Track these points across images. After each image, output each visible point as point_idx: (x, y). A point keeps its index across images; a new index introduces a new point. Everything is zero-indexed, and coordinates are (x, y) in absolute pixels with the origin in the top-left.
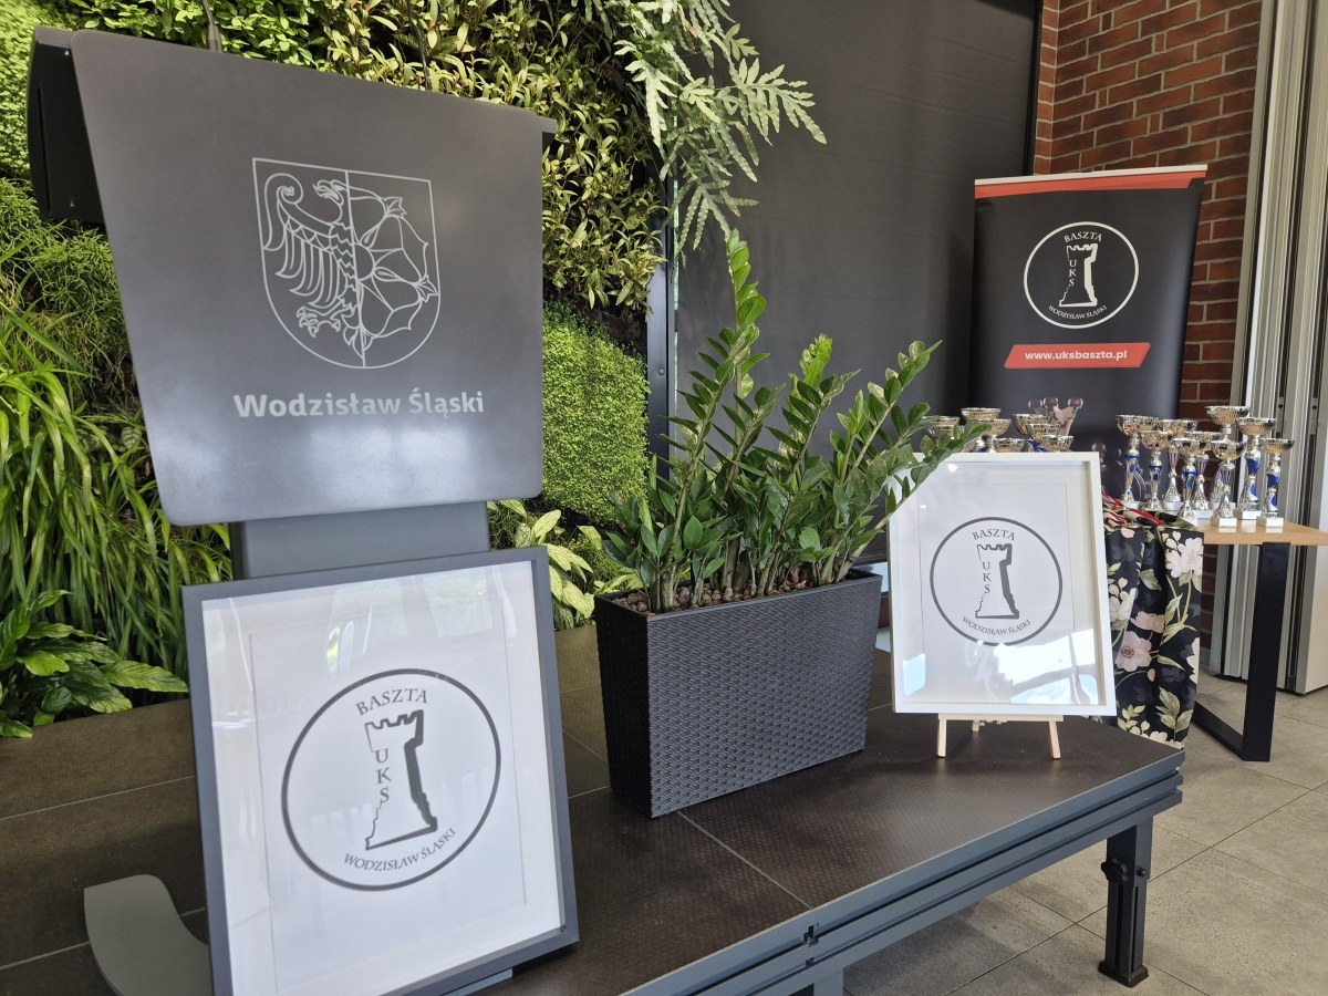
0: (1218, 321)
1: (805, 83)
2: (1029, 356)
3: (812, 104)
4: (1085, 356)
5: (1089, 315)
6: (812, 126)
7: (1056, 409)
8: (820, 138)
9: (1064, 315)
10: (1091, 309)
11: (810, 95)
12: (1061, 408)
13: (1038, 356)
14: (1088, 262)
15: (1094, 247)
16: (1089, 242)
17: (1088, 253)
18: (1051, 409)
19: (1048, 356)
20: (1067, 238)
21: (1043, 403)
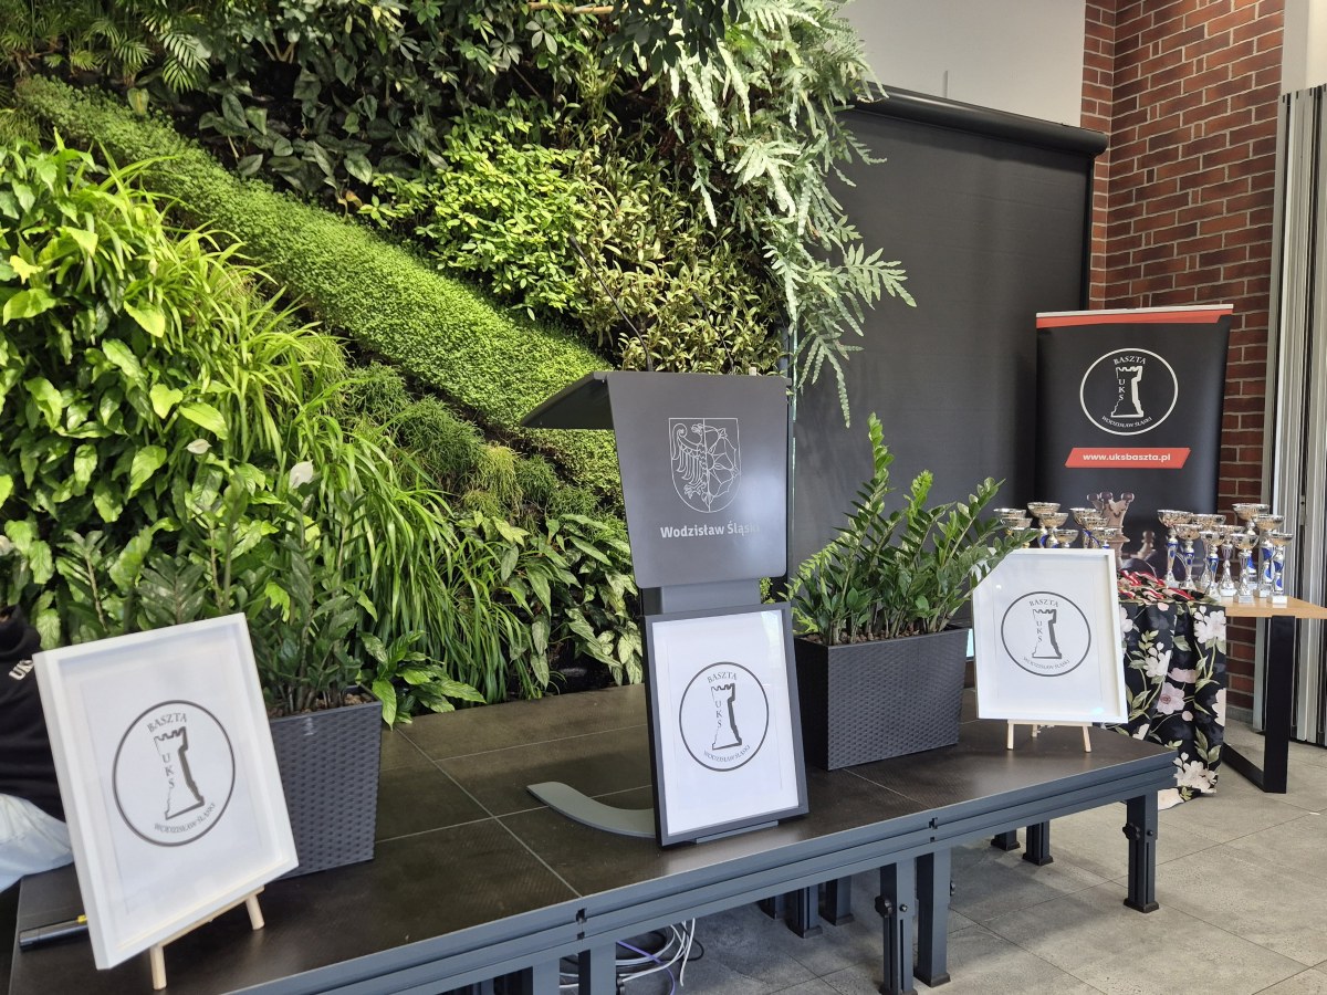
0: (1251, 430)
1: (899, 263)
2: (1086, 457)
3: (905, 278)
4: (1135, 458)
5: (1137, 424)
6: (905, 295)
7: (1111, 501)
8: (912, 303)
9: (1115, 424)
10: (1139, 420)
11: (903, 271)
12: (1115, 501)
13: (1095, 457)
14: (1135, 381)
15: (1140, 368)
16: (1136, 365)
17: (1135, 374)
18: (1106, 502)
19: (1103, 457)
20: (1116, 361)
21: (1099, 496)
